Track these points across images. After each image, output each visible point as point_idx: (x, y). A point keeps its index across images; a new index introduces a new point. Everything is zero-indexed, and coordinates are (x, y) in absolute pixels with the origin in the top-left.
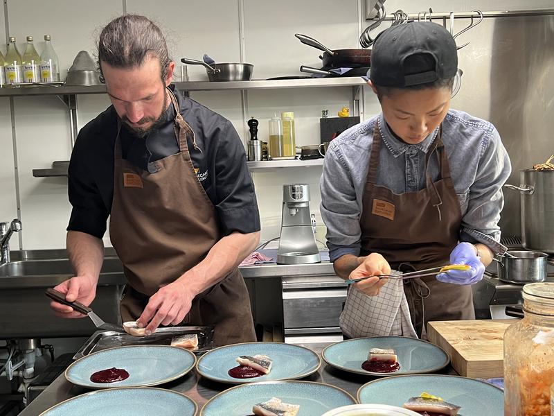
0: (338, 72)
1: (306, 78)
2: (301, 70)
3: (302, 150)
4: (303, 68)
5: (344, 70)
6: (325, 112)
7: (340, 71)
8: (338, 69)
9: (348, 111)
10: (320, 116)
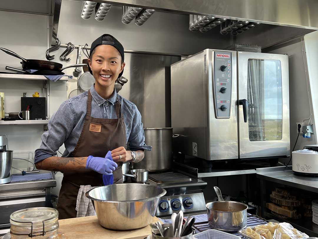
0: (29, 72)
1: (10, 73)
2: (6, 69)
3: (9, 115)
4: (7, 68)
5: (33, 71)
6: (25, 94)
7: (30, 71)
8: (29, 70)
9: (38, 94)
10: (22, 96)
